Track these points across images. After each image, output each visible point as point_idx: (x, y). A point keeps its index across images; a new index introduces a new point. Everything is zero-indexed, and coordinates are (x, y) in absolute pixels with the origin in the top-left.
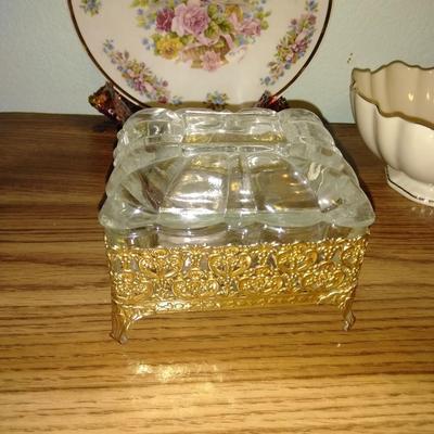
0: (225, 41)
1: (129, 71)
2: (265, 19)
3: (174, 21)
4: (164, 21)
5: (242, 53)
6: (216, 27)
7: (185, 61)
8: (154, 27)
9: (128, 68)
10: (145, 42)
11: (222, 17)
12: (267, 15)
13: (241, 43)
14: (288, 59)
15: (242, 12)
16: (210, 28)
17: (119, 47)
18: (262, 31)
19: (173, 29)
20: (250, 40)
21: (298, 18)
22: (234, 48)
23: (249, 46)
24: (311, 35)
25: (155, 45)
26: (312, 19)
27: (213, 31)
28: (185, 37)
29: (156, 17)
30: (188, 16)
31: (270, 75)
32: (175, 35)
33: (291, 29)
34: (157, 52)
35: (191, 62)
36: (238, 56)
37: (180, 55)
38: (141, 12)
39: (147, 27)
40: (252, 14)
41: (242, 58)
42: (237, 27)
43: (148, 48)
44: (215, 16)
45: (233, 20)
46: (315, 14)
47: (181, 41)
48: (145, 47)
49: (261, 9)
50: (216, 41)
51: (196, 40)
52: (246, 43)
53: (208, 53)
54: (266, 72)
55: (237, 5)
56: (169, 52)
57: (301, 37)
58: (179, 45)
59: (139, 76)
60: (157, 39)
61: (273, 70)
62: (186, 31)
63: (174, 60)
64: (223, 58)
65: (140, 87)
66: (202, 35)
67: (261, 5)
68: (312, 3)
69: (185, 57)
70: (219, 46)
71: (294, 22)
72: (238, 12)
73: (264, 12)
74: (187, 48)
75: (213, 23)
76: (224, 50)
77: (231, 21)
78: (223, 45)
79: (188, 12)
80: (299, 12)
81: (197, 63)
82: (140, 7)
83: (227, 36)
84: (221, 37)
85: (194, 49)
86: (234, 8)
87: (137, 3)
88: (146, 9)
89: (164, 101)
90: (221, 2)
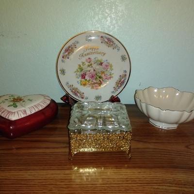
0: (100, 81)
1: (73, 90)
2: (112, 75)
3: (86, 76)
4: (83, 76)
6: (98, 78)
7: (89, 87)
8: (80, 78)
10: (78, 82)
11: (100, 75)
13: (105, 82)
14: (119, 86)
15: (105, 73)
16: (96, 78)
17: (70, 84)
18: (111, 78)
19: (86, 78)
20: (108, 81)
21: (122, 75)
22: (103, 83)
24: (125, 79)
26: (125, 75)
29: (81, 75)
30: (90, 75)
32: (86, 80)
33: (120, 78)
34: (81, 84)
35: (91, 87)
36: (104, 85)
37: (88, 85)
38: (77, 74)
39: (78, 78)
40: (108, 74)
42: (104, 77)
43: (79, 84)
44: (98, 75)
47: (88, 81)
49: (110, 73)
50: (98, 81)
51: (92, 81)
53: (96, 85)
54: (113, 90)
56: (85, 85)
57: (123, 80)
58: (87, 83)
59: (76, 92)
60: (81, 81)
61: (115, 89)
62: (89, 79)
63: (85, 87)
64: (100, 86)
65: (76, 95)
66: (94, 80)
68: (125, 71)
71: (120, 76)
74: (90, 83)
76: (100, 84)
77: (102, 76)
80: (122, 73)
81: (93, 88)
83: (101, 80)
85: (92, 84)
86: (103, 72)
87: (76, 72)
88: (78, 73)
89: (83, 98)
90: (99, 71)
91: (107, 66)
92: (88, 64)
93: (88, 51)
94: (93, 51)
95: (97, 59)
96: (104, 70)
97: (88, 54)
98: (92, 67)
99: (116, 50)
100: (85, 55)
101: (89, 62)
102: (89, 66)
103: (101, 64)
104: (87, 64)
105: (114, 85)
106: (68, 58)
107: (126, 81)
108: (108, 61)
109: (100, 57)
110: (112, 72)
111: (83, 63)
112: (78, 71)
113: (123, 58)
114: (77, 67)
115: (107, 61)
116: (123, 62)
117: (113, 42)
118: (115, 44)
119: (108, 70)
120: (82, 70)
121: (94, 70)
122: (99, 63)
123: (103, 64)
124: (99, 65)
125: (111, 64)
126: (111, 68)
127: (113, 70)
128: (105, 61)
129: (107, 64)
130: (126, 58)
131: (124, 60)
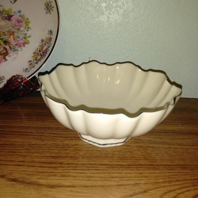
2: (28, 39)
5: (15, 55)
6: (2, 43)
11: (5, 38)
12: (29, 37)
13: (14, 51)
14: (38, 59)
15: (16, 35)
18: (26, 45)
20: (20, 49)
21: (44, 38)
22: (11, 53)
23: (19, 52)
24: (49, 47)
26: (50, 39)
31: (28, 67)
33: (41, 44)
36: (13, 57)
40: (21, 37)
41: (15, 58)
42: (13, 42)
44: (2, 37)
45: (11, 39)
46: (52, 36)
49: (26, 34)
50: (2, 49)
52: (17, 50)
55: (13, 32)
57: (45, 48)
61: (30, 64)
64: (4, 58)
67: (26, 32)
68: (51, 31)
70: (3, 52)
71: (42, 41)
72: (14, 35)
73: (28, 36)
76: (7, 54)
78: (5, 51)
80: (45, 35)
83: (7, 47)
84: (5, 48)
86: (12, 33)
90: (6, 30)
91: (19, 22)
95: (1, 8)
96: (13, 30)
103: (9, 18)
105: (30, 57)
107: (50, 49)
110: (29, 34)
113: (48, 8)
115: (20, 12)
119: (22, 29)
122: (6, 15)
123: (12, 18)
124: (6, 19)
125: (27, 19)
126: (27, 25)
127: (31, 29)
128: (17, 12)
129: (20, 18)
130: (53, 7)
131: (49, 11)
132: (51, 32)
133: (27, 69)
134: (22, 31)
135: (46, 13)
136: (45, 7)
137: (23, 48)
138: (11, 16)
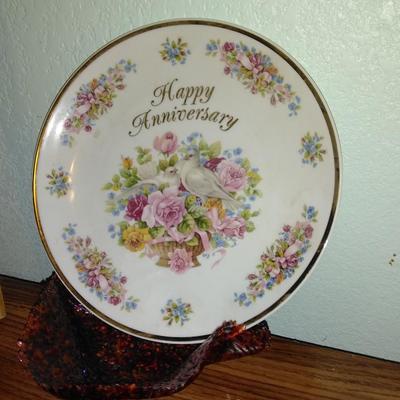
0: (200, 239)
1: (86, 261)
2: (252, 219)
3: (146, 209)
4: (135, 209)
5: (218, 256)
6: (192, 222)
7: (150, 256)
8: (123, 213)
9: (87, 257)
10: (112, 229)
11: (200, 210)
12: (255, 214)
13: (218, 244)
14: (272, 275)
15: (224, 208)
16: (184, 222)
17: (81, 233)
18: (246, 234)
19: (143, 218)
20: (230, 242)
21: (292, 224)
22: (210, 249)
23: (228, 249)
24: (304, 251)
25: (121, 234)
26: (309, 231)
27: (188, 226)
28: (156, 228)
29: (127, 203)
30: (163, 205)
31: (246, 292)
32: (144, 225)
33: (282, 237)
34: (123, 241)
35: (157, 258)
36: (213, 259)
37: (146, 248)
38: (112, 196)
39: (116, 213)
40: (236, 211)
41: (218, 262)
42: (216, 224)
43: (113, 236)
44: (192, 209)
45: (213, 216)
46: (313, 225)
47: (150, 233)
48: (110, 234)
49: (248, 207)
50: (189, 238)
51: (166, 234)
52: (225, 244)
53: (178, 250)
55: (219, 199)
56: (135, 244)
57: (293, 250)
58: (147, 237)
59: (95, 268)
60: (124, 227)
61: (252, 285)
62: (157, 222)
63: (139, 253)
64: (194, 259)
65: (92, 282)
66: (174, 229)
67: (248, 202)
68: (311, 210)
69: (152, 252)
70: (192, 244)
71: (287, 229)
72: (219, 206)
74: (155, 241)
75: (189, 217)
76: (198, 249)
77: (210, 217)
78: (196, 243)
79: (163, 201)
80: (295, 218)
81: (164, 262)
82: (111, 191)
83: (203, 234)
84: (196, 234)
85: (163, 243)
86: (216, 202)
87: (109, 186)
88: (118, 193)
89: (115, 301)
90: (202, 193)
91: (234, 175)
92: (162, 157)
93: (168, 106)
94: (189, 107)
95: (197, 141)
96: (220, 194)
97: (166, 117)
98: (174, 172)
99: (283, 108)
100: (156, 120)
101: (167, 153)
102: (163, 167)
103: (213, 164)
104: (157, 157)
105: (252, 264)
106: (88, 128)
107: (308, 257)
108: (243, 156)
109: (210, 134)
110: (255, 206)
111: (143, 153)
112: (117, 184)
113: (311, 150)
114: (116, 168)
115: (238, 152)
116: (309, 166)
117: (273, 71)
118: (280, 80)
119: (240, 193)
120: (133, 179)
121: (182, 188)
122: (207, 158)
123: (219, 166)
124: (205, 166)
125: (255, 171)
126: (253, 186)
127: (261, 196)
128: (232, 152)
129: (237, 167)
130: (324, 152)
131: (312, 159)
132: (311, 212)
133: (243, 297)
134: (238, 199)
135: (304, 162)
136: (301, 147)
137: (239, 241)
138: (218, 161)
